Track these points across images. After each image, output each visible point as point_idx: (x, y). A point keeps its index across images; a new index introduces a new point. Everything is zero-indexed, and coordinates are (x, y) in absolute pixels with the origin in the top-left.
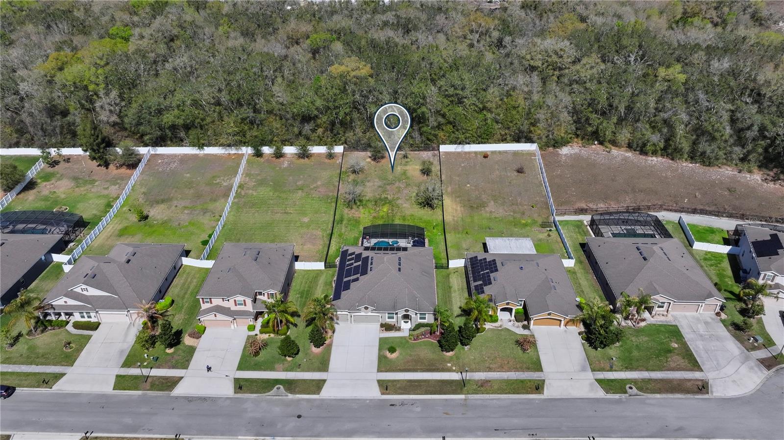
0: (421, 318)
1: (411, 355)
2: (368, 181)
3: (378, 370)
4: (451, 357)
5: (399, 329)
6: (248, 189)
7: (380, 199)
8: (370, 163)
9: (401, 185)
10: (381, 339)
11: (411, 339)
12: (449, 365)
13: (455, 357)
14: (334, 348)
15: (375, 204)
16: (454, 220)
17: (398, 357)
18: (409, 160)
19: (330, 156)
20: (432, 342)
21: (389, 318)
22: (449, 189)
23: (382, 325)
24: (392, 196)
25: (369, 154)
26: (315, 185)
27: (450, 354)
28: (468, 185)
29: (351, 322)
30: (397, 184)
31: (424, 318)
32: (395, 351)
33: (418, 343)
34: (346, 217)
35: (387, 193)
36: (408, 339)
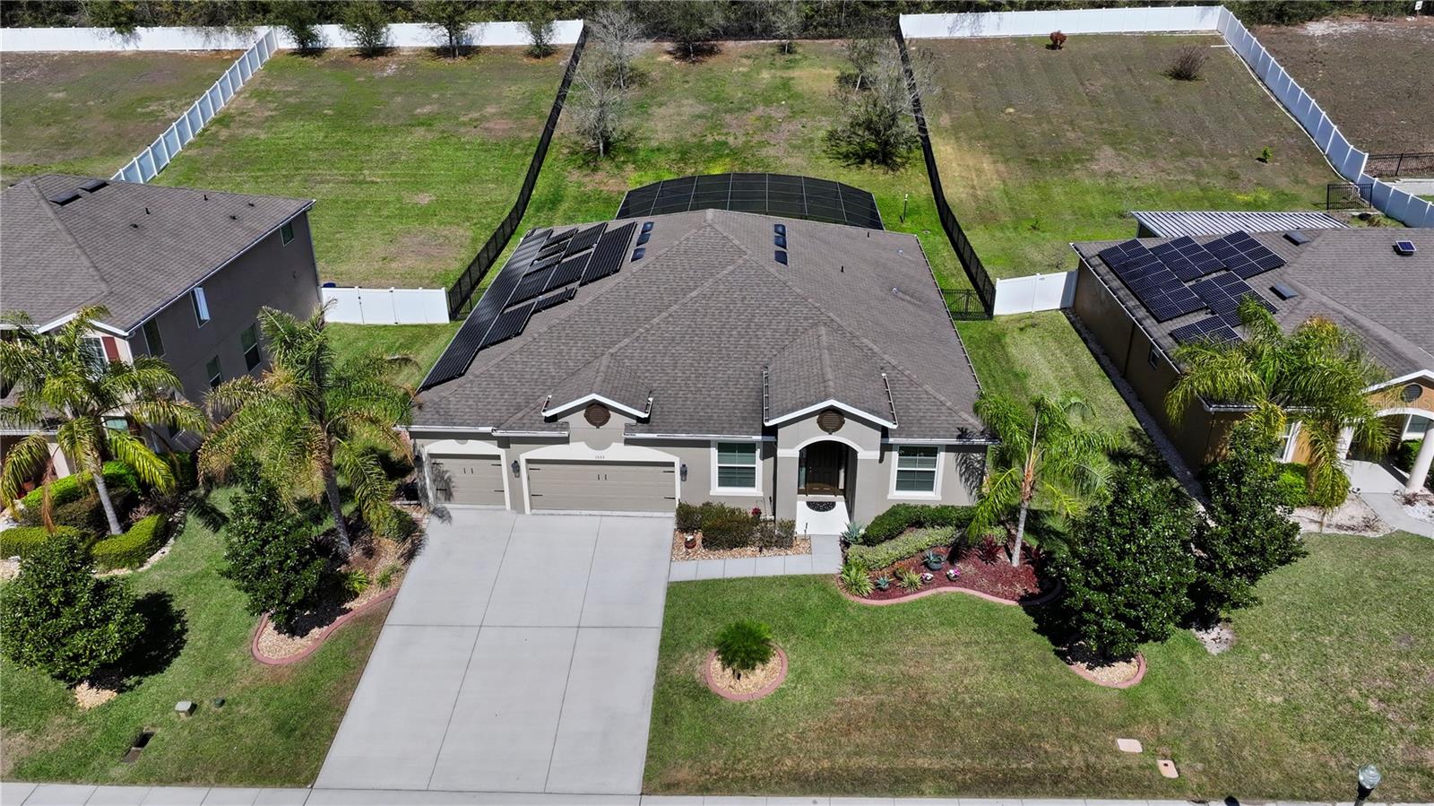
0: (906, 481)
1: (864, 683)
2: (661, 105)
3: (648, 777)
4: (1131, 698)
5: (782, 537)
6: (248, 125)
7: (700, 146)
8: (669, 64)
9: (773, 114)
10: (676, 592)
11: (854, 587)
12: (1129, 746)
13: (1152, 695)
14: (388, 639)
15: (682, 159)
16: (975, 196)
17: (781, 693)
18: (798, 57)
19: (542, 51)
20: (990, 607)
21: (727, 477)
22: (945, 120)
23: (687, 519)
24: (742, 139)
25: (668, 45)
26: (476, 115)
27: (1118, 675)
28: (1011, 110)
29: (517, 506)
30: (760, 110)
31: (926, 481)
32: (764, 661)
33: (904, 609)
34: (572, 190)
35: (725, 131)
36: (836, 588)
